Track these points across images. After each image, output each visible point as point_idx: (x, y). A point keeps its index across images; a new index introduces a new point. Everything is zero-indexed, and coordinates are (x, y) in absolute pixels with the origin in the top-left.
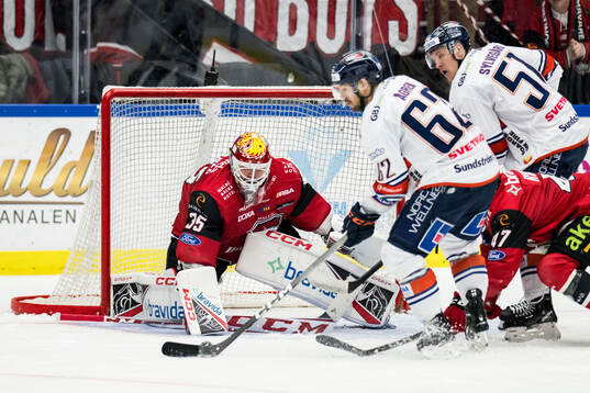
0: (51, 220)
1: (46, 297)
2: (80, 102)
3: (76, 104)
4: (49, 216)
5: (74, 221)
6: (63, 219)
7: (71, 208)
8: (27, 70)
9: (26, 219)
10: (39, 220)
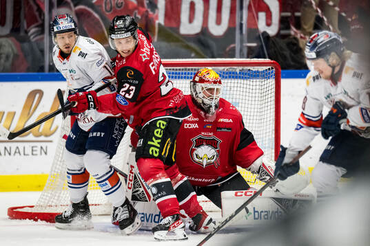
0: (30, 154)
1: (32, 207)
2: (50, 71)
3: (47, 72)
4: (28, 151)
5: (46, 153)
6: (38, 152)
7: (44, 145)
8: (13, 50)
9: (13, 152)
10: (22, 153)
